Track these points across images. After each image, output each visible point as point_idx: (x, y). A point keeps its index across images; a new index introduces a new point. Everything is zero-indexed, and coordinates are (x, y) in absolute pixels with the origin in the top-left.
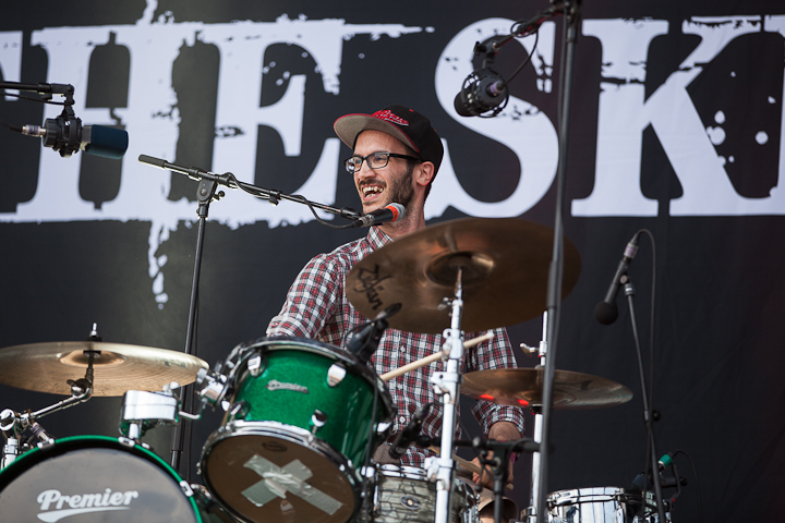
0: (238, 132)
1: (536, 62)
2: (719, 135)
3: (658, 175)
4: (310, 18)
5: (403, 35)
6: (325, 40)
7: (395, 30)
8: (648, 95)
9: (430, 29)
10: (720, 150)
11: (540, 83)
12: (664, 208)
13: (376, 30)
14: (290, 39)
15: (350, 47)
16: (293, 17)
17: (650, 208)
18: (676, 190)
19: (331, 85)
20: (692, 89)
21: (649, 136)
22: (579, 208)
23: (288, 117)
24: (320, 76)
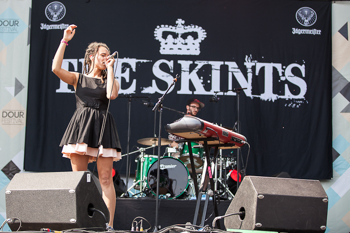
0: (118, 78)
1: (170, 67)
2: (202, 81)
3: (192, 87)
4: (130, 58)
5: (147, 62)
6: (133, 62)
7: (145, 61)
8: (190, 73)
9: (151, 61)
10: (202, 83)
11: (171, 71)
12: (193, 93)
13: (142, 61)
14: (126, 62)
15: (137, 64)
16: (127, 58)
17: (191, 93)
18: (195, 90)
19: (134, 70)
20: (197, 73)
21: (190, 80)
22: (179, 92)
23: (126, 75)
24: (132, 69)
